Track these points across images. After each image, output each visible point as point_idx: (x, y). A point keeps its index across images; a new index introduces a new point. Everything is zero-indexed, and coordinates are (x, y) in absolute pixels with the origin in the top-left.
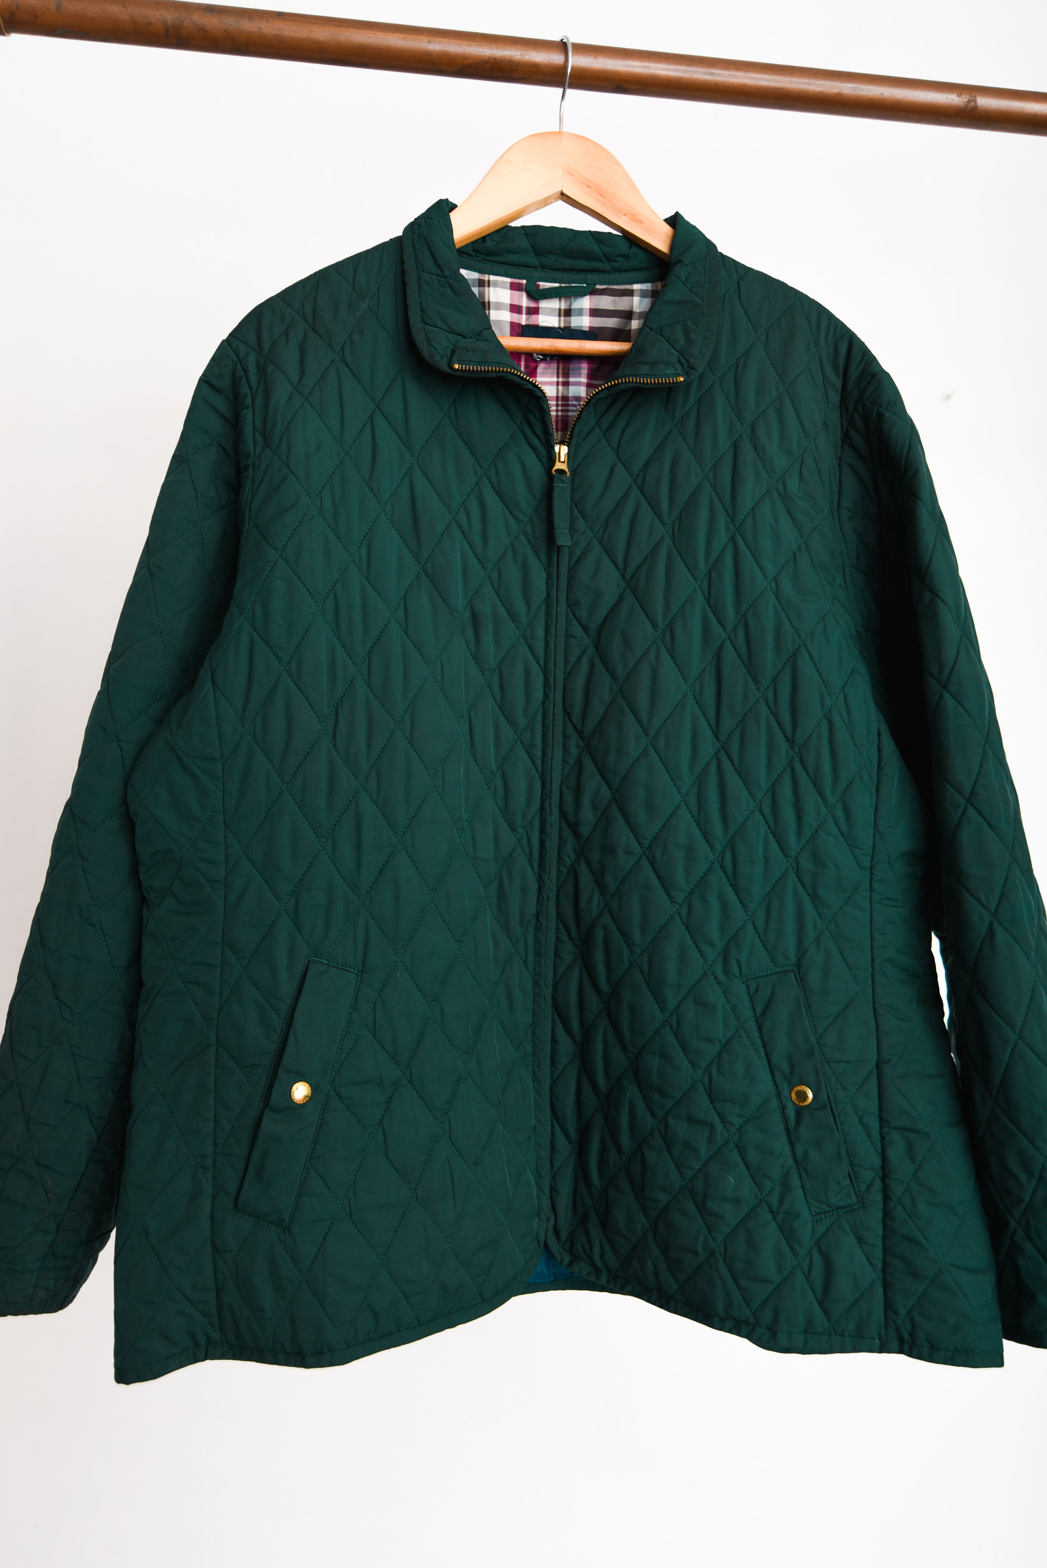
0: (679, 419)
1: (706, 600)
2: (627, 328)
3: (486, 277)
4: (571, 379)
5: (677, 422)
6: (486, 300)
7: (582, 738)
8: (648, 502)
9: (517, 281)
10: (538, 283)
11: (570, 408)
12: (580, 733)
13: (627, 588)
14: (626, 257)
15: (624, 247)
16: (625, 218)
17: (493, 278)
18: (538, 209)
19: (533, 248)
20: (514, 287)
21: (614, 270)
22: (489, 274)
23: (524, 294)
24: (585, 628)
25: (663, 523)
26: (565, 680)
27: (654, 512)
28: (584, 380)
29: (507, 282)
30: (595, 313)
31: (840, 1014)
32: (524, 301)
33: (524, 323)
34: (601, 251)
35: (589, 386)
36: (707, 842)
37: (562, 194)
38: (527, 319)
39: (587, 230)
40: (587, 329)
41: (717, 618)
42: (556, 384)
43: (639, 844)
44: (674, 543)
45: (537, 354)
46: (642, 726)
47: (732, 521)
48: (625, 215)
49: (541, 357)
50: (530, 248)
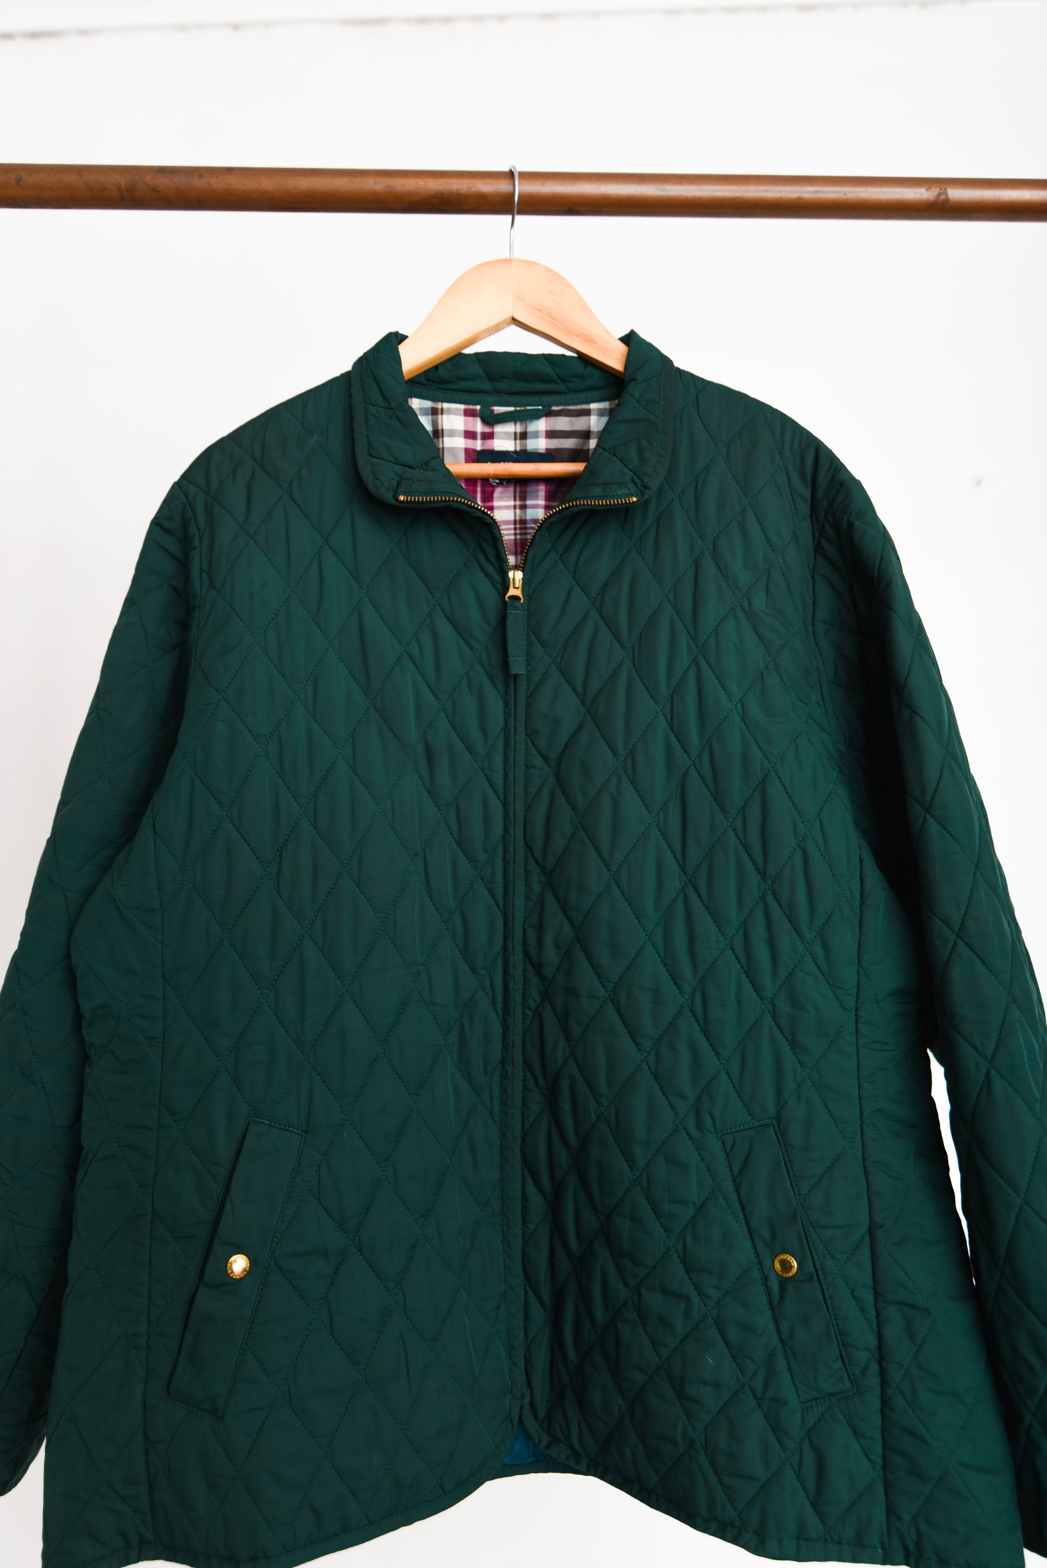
0: (638, 539)
1: (669, 725)
2: (585, 448)
3: (439, 405)
4: (529, 502)
5: (635, 542)
6: (440, 428)
8: (607, 625)
9: (471, 407)
10: (492, 408)
11: (528, 531)
12: (542, 867)
13: (588, 714)
14: (581, 377)
15: (579, 368)
16: (577, 339)
17: (446, 405)
18: (490, 335)
19: (486, 374)
20: (468, 413)
21: (570, 390)
22: (442, 402)
23: (479, 420)
24: (545, 758)
25: (623, 647)
26: (526, 812)
27: (613, 635)
28: (542, 502)
29: (460, 409)
30: (551, 434)
31: (826, 1172)
32: (479, 427)
33: (479, 448)
34: (555, 372)
35: (547, 508)
36: (675, 983)
37: (514, 319)
38: (482, 444)
39: (540, 352)
40: (544, 451)
41: (680, 744)
42: (513, 508)
43: (604, 986)
44: (634, 666)
45: (493, 479)
46: (604, 861)
47: (694, 641)
48: (578, 336)
49: (497, 481)
50: (483, 374)
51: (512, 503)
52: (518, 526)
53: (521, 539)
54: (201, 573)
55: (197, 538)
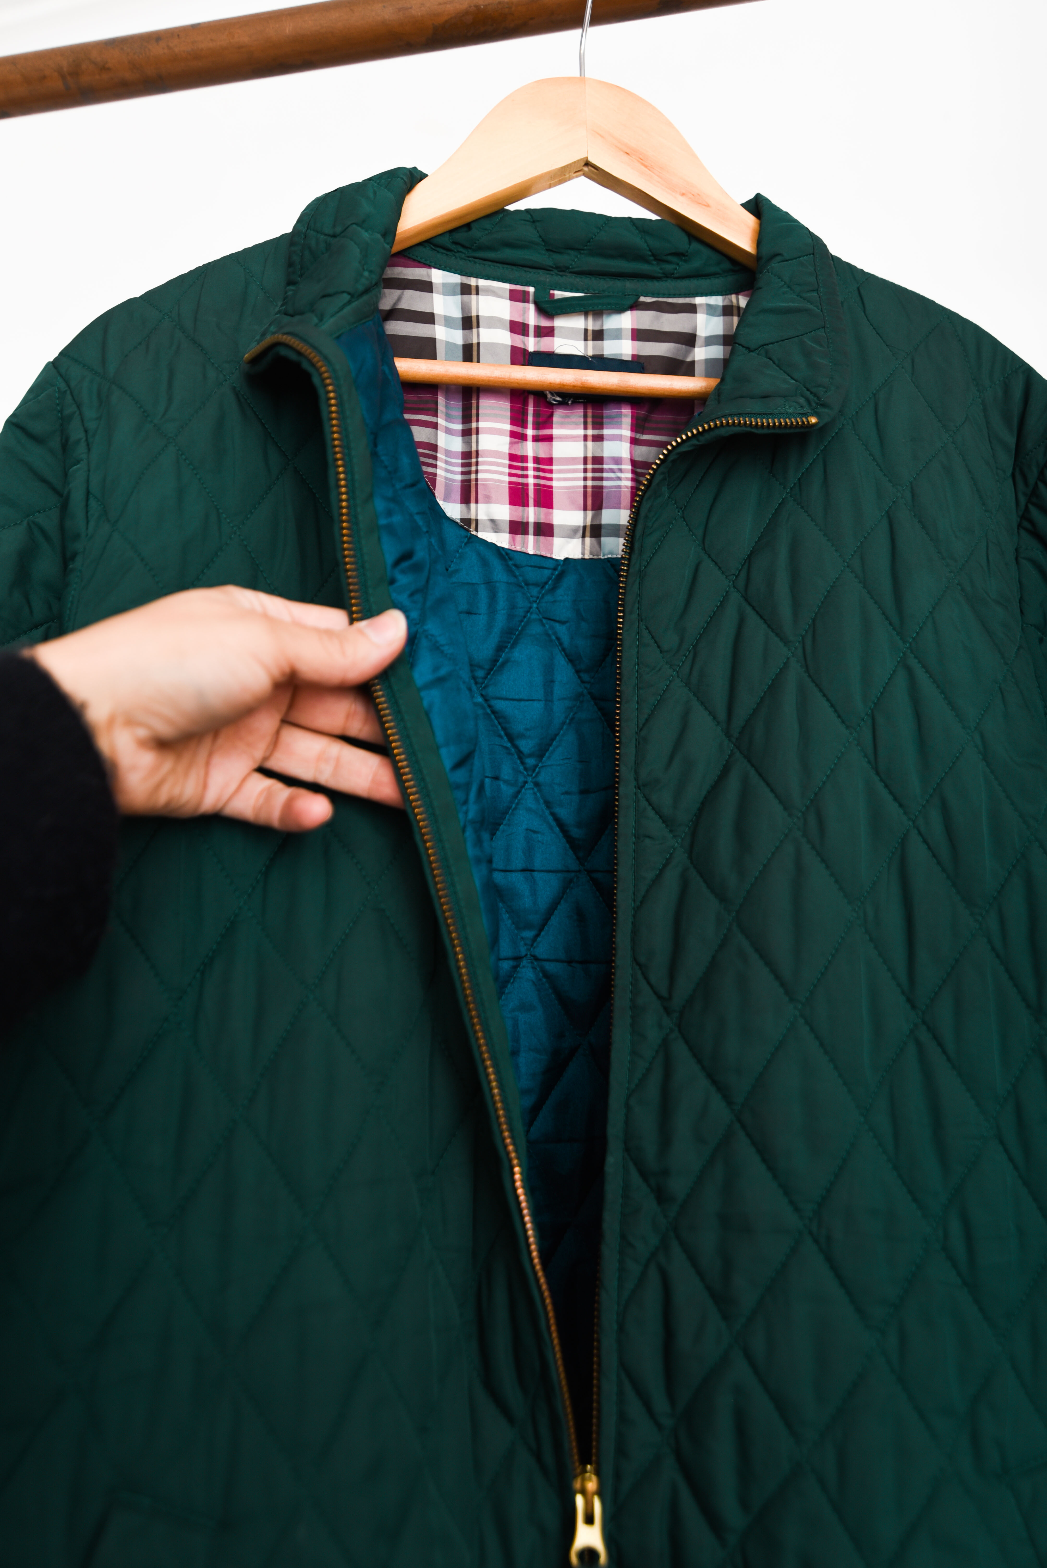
0: (795, 484)
2: (689, 359)
3: (473, 281)
4: (606, 432)
6: (474, 314)
7: (667, 1011)
9: (519, 288)
10: (552, 292)
11: (605, 475)
12: (665, 1000)
13: (736, 750)
15: (681, 241)
16: (681, 198)
17: (482, 283)
18: (550, 187)
19: (543, 241)
20: (515, 296)
21: (668, 276)
22: (477, 277)
23: (532, 307)
24: (668, 822)
25: (786, 642)
26: (637, 909)
27: (769, 626)
28: (627, 433)
29: (505, 289)
30: (638, 335)
32: (532, 317)
33: (531, 349)
34: (648, 246)
35: (634, 441)
36: (915, 1200)
37: (587, 164)
38: (536, 344)
39: (626, 216)
40: (630, 358)
42: (582, 438)
43: (797, 1209)
45: (552, 394)
48: (683, 194)
49: (558, 399)
50: (539, 240)
51: (581, 432)
52: (590, 466)
53: (593, 487)
54: (87, 500)
55: (83, 444)
